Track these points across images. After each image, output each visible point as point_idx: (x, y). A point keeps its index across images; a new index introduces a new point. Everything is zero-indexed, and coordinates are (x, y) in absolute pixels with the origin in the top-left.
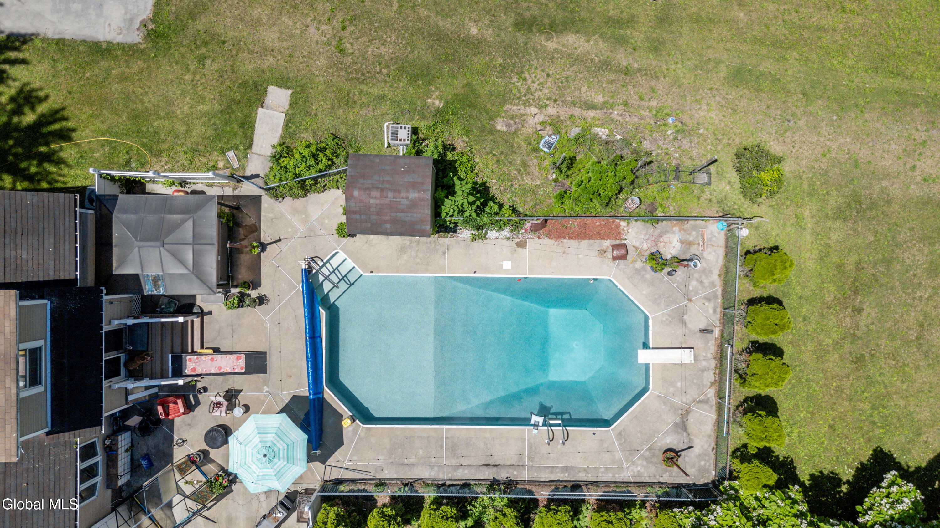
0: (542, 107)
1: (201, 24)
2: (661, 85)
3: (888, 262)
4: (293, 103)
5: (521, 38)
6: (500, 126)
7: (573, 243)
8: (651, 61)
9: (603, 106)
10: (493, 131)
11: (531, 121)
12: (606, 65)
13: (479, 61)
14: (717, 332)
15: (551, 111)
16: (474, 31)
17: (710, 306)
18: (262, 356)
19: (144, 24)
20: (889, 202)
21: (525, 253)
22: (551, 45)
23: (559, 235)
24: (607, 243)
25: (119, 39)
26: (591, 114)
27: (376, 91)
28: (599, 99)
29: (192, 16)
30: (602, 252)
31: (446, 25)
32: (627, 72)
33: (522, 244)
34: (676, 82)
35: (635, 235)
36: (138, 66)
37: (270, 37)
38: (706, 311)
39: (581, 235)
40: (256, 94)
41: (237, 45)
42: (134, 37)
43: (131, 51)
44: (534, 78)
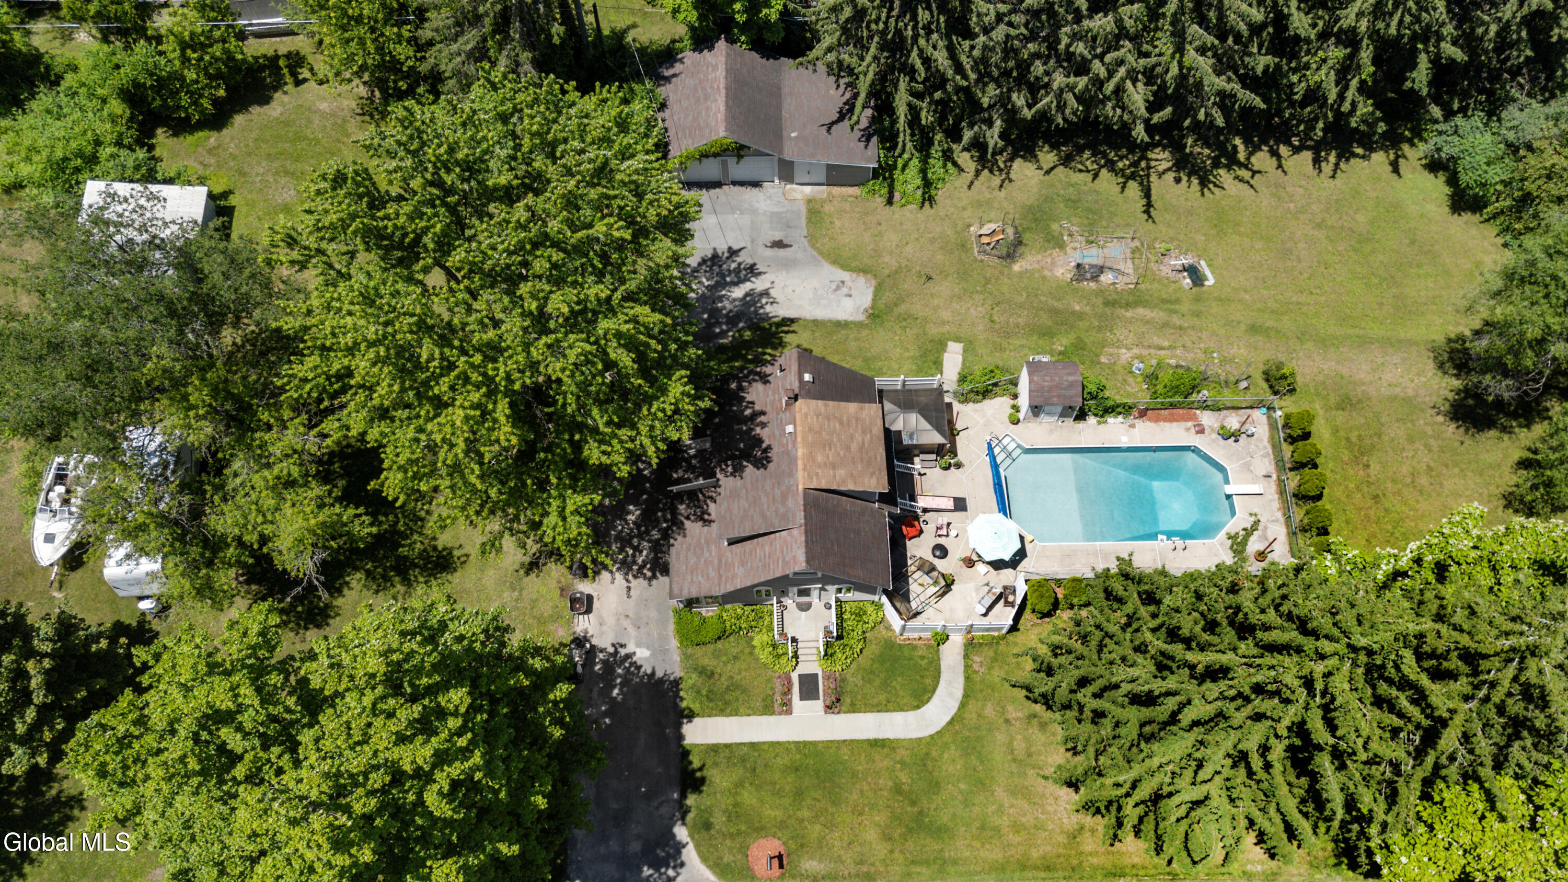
0: (1129, 349)
1: (902, 308)
2: (1204, 335)
3: (1379, 435)
4: (965, 351)
5: (1108, 311)
6: (1103, 359)
7: (1167, 424)
8: (1196, 321)
9: (1169, 348)
10: (1099, 363)
11: (1123, 357)
12: (1166, 325)
13: (1083, 325)
14: (1274, 476)
15: (1136, 351)
16: (1077, 308)
17: (1266, 461)
18: (963, 500)
19: (866, 310)
20: (1369, 399)
21: (1136, 431)
22: (1129, 314)
23: (1157, 420)
24: (1190, 424)
25: (850, 319)
26: (1163, 352)
27: (1018, 343)
28: (1166, 344)
29: (896, 305)
30: (1188, 429)
31: (1059, 305)
32: (1181, 328)
33: (1132, 426)
34: (1214, 334)
35: (1207, 418)
36: (865, 333)
37: (946, 315)
38: (1265, 464)
39: (1171, 419)
40: (941, 346)
41: (926, 320)
42: (861, 317)
43: (859, 325)
44: (1121, 333)
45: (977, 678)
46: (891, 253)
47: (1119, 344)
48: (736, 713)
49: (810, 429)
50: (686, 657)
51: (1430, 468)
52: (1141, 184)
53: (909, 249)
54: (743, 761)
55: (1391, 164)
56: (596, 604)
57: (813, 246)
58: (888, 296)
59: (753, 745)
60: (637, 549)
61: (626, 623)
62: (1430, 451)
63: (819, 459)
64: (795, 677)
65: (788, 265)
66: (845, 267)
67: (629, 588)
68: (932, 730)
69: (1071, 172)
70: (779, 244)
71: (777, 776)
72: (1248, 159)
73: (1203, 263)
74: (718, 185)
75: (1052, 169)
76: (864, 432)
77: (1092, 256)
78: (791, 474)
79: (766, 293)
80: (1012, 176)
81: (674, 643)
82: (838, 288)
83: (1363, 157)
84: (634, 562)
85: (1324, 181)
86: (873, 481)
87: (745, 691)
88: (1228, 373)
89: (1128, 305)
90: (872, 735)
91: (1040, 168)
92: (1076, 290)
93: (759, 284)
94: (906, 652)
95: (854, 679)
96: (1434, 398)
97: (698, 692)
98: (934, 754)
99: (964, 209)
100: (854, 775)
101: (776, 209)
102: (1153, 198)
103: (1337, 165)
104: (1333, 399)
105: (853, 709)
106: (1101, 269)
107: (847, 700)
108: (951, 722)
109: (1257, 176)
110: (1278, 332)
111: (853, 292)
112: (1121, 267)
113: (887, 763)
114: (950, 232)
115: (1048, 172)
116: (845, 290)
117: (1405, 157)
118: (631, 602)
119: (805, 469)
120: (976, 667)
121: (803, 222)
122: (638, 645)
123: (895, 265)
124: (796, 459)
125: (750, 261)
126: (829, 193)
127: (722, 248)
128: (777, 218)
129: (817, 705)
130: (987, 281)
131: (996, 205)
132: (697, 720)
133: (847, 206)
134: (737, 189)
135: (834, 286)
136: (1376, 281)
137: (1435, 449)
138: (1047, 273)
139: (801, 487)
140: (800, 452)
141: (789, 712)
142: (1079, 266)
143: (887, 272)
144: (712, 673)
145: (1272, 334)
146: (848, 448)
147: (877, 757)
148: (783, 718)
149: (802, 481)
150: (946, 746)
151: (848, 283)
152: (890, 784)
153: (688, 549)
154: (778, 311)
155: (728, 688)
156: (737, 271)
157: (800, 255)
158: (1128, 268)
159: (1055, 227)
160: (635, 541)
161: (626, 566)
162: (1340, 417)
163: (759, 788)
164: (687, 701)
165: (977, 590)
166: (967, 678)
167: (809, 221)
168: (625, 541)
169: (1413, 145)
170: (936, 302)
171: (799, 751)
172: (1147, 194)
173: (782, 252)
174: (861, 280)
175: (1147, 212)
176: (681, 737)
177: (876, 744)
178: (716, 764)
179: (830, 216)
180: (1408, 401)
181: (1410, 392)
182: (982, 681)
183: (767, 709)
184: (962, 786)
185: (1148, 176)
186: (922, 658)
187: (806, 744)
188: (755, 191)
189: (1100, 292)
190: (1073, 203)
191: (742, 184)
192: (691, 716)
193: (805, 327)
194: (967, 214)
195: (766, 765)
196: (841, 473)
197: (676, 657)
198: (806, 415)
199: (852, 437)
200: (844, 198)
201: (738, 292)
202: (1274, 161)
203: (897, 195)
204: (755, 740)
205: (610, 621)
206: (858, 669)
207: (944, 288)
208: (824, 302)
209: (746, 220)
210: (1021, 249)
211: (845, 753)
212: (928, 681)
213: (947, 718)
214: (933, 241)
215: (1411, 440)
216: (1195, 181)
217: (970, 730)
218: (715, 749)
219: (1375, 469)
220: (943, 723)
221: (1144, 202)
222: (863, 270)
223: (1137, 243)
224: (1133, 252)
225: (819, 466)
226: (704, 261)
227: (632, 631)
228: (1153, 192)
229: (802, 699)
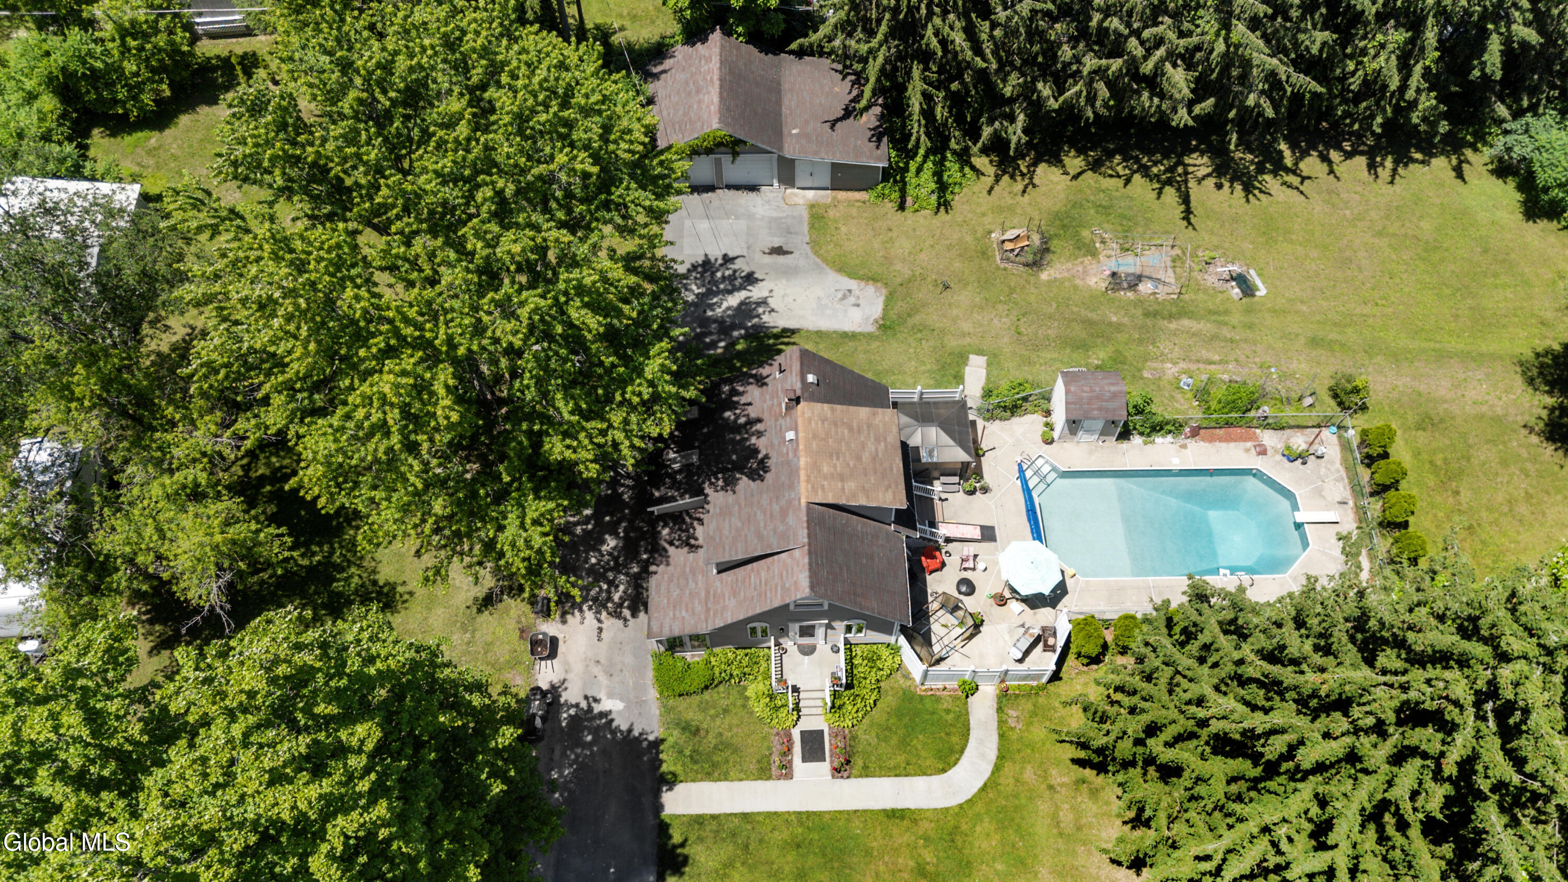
0: (1175, 364)
1: (917, 319)
2: (1259, 348)
3: (1467, 458)
4: (989, 364)
5: (1149, 322)
6: (1146, 374)
7: (1224, 445)
8: (1249, 334)
9: (1221, 362)
10: (1142, 378)
11: (1169, 372)
12: (1214, 337)
13: (1122, 337)
14: (1351, 503)
15: (1183, 365)
16: (1114, 319)
17: (1340, 486)
18: (992, 528)
19: (876, 321)
20: (1453, 418)
21: (1188, 452)
22: (1173, 326)
23: (1211, 440)
24: (1249, 444)
25: (859, 330)
26: (1213, 367)
27: (1049, 356)
28: (1216, 358)
29: (909, 315)
30: (1247, 450)
31: (1093, 316)
32: (1232, 341)
33: (1184, 446)
34: (1270, 347)
35: (1268, 438)
36: (875, 345)
37: (966, 326)
38: (1339, 489)
39: (1228, 439)
40: (962, 359)
41: (943, 331)
42: (871, 328)
43: (869, 336)
44: (1164, 346)
45: (1014, 736)
46: (904, 261)
47: (1162, 357)
48: (725, 777)
49: (815, 436)
50: (667, 710)
51: (1528, 496)
52: (1178, 190)
53: (923, 256)
54: (734, 835)
55: (1454, 169)
56: (562, 648)
57: (816, 253)
58: (900, 306)
59: (745, 816)
60: (612, 584)
61: (596, 670)
62: (1527, 476)
63: (825, 469)
64: (796, 734)
65: (789, 273)
66: (852, 275)
67: (600, 630)
68: (961, 799)
69: (1101, 178)
70: (778, 251)
71: (775, 853)
72: (1296, 164)
73: (1252, 272)
74: (711, 188)
75: (1080, 174)
76: (877, 440)
77: (1128, 265)
78: (792, 486)
79: (763, 302)
80: (1036, 181)
81: (653, 694)
82: (844, 297)
83: (1423, 162)
84: (609, 599)
85: (1382, 186)
86: (889, 495)
87: (735, 751)
88: (1288, 390)
89: (1171, 317)
90: (889, 804)
91: (1066, 173)
92: (1112, 301)
93: (756, 292)
94: (929, 705)
95: (866, 736)
96: (1527, 418)
97: (681, 752)
98: (964, 827)
99: (984, 215)
100: (868, 853)
101: (775, 214)
102: (1193, 204)
103: (1395, 171)
104: (1411, 418)
105: (866, 772)
106: (1140, 278)
107: (858, 762)
108: (984, 788)
109: (1307, 182)
110: (1342, 345)
111: (861, 302)
112: (1161, 275)
113: (907, 838)
114: (969, 239)
115: (1076, 177)
116: (852, 300)
117: (1468, 162)
118: (603, 645)
119: (808, 481)
120: (1012, 723)
121: (805, 228)
122: (610, 696)
123: (907, 272)
124: (798, 469)
125: (747, 270)
126: (834, 198)
127: (715, 254)
128: (775, 224)
129: (823, 768)
130: (1012, 291)
131: (1019, 211)
132: (680, 788)
133: (854, 212)
134: (732, 192)
135: (840, 295)
136: (1448, 292)
137: (1533, 474)
138: (1078, 282)
139: (803, 501)
140: (803, 461)
141: (789, 776)
142: (1114, 274)
143: (899, 280)
144: (698, 730)
145: (1337, 348)
146: (859, 458)
147: (895, 831)
148: (782, 782)
149: (805, 494)
150: (978, 818)
151: (856, 292)
152: (912, 863)
153: (671, 580)
154: (775, 321)
155: (716, 747)
156: (733, 278)
157: (802, 262)
158: (1170, 277)
159: (1086, 233)
160: (611, 575)
161: (600, 604)
162: (1422, 437)
163: (752, 868)
164: (669, 763)
165: (1010, 632)
166: (1002, 736)
167: (812, 226)
168: (598, 574)
169: (1476, 150)
170: (955, 312)
171: (801, 823)
172: (1186, 200)
173: (781, 259)
174: (870, 289)
175: (1186, 218)
176: (659, 807)
177: (894, 815)
178: (701, 839)
179: (836, 221)
180: (1497, 420)
181: (1499, 411)
182: (1021, 739)
183: (764, 773)
184: (999, 866)
185: (1186, 182)
186: (948, 711)
187: (809, 814)
188: (752, 195)
189: (1139, 302)
190: (1105, 210)
191: (737, 187)
192: (671, 781)
193: (808, 338)
194: (988, 220)
195: (761, 841)
196: (851, 485)
197: (655, 710)
198: (810, 420)
199: (863, 445)
200: (850, 204)
201: (733, 301)
202: (1325, 167)
203: (909, 200)
204: (748, 810)
205: (578, 668)
206: (872, 725)
207: (963, 297)
208: (829, 312)
209: (742, 224)
210: (1049, 257)
211: (856, 827)
212: (955, 739)
213: (979, 784)
214: (949, 248)
215: (1504, 463)
216: (1238, 187)
217: (1007, 798)
218: (699, 821)
219: (1465, 496)
220: (975, 790)
221: (1183, 208)
222: (872, 279)
223: (1177, 251)
224: (1174, 261)
225: (825, 478)
226: (694, 267)
227: (603, 679)
228: (1192, 198)
229: (804, 760)
